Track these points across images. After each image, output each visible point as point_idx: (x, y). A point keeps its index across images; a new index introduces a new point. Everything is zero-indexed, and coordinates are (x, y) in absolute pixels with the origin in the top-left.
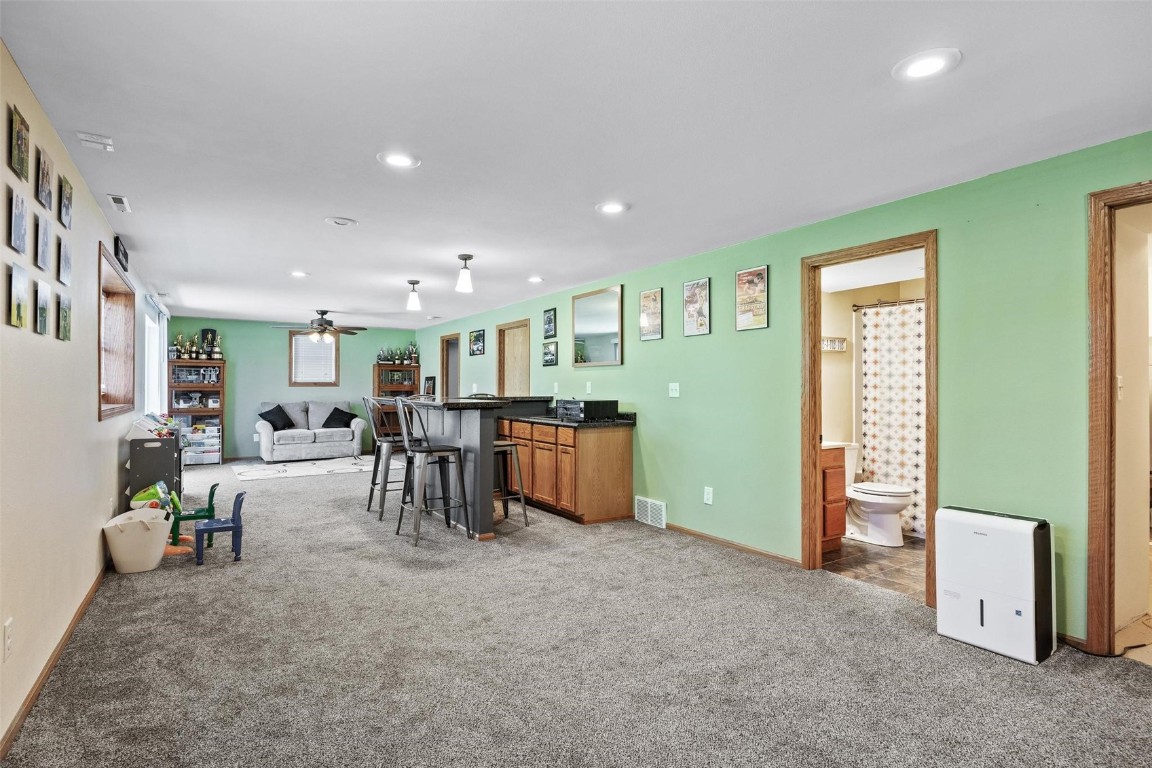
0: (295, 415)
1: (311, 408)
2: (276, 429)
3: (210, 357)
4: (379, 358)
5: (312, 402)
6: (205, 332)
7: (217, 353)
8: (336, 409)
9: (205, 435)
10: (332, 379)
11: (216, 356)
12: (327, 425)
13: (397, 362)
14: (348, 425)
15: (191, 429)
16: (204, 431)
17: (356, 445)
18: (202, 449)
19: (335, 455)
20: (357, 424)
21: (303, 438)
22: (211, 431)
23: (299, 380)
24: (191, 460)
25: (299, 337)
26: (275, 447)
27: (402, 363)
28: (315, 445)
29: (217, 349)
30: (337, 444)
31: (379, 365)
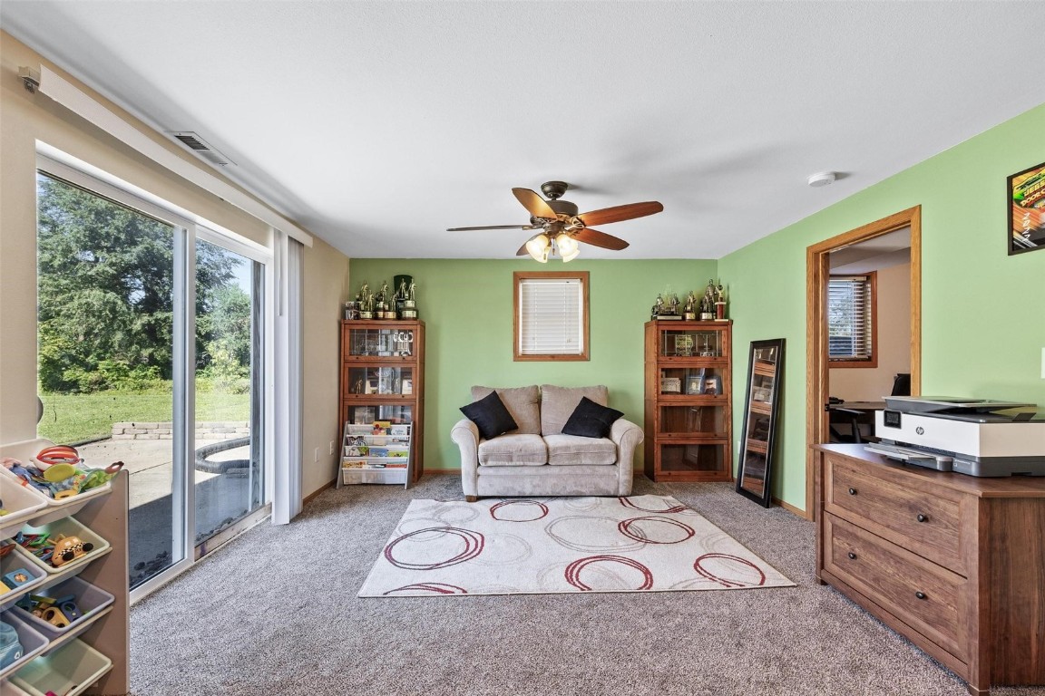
0: (520, 409)
1: (546, 397)
2: (484, 435)
3: (399, 317)
4: (657, 311)
5: (547, 386)
6: (398, 280)
7: (409, 309)
8: (585, 401)
9: (390, 437)
10: (579, 348)
11: (409, 314)
12: (571, 428)
13: (688, 316)
14: (606, 433)
15: (371, 426)
16: (389, 432)
17: (622, 476)
18: (384, 459)
19: (585, 490)
20: (625, 433)
21: (528, 456)
22: (399, 432)
23: (530, 351)
24: (368, 478)
25: (530, 283)
26: (480, 471)
27: (698, 318)
28: (548, 470)
29: (410, 304)
30: (588, 471)
31: (658, 323)
